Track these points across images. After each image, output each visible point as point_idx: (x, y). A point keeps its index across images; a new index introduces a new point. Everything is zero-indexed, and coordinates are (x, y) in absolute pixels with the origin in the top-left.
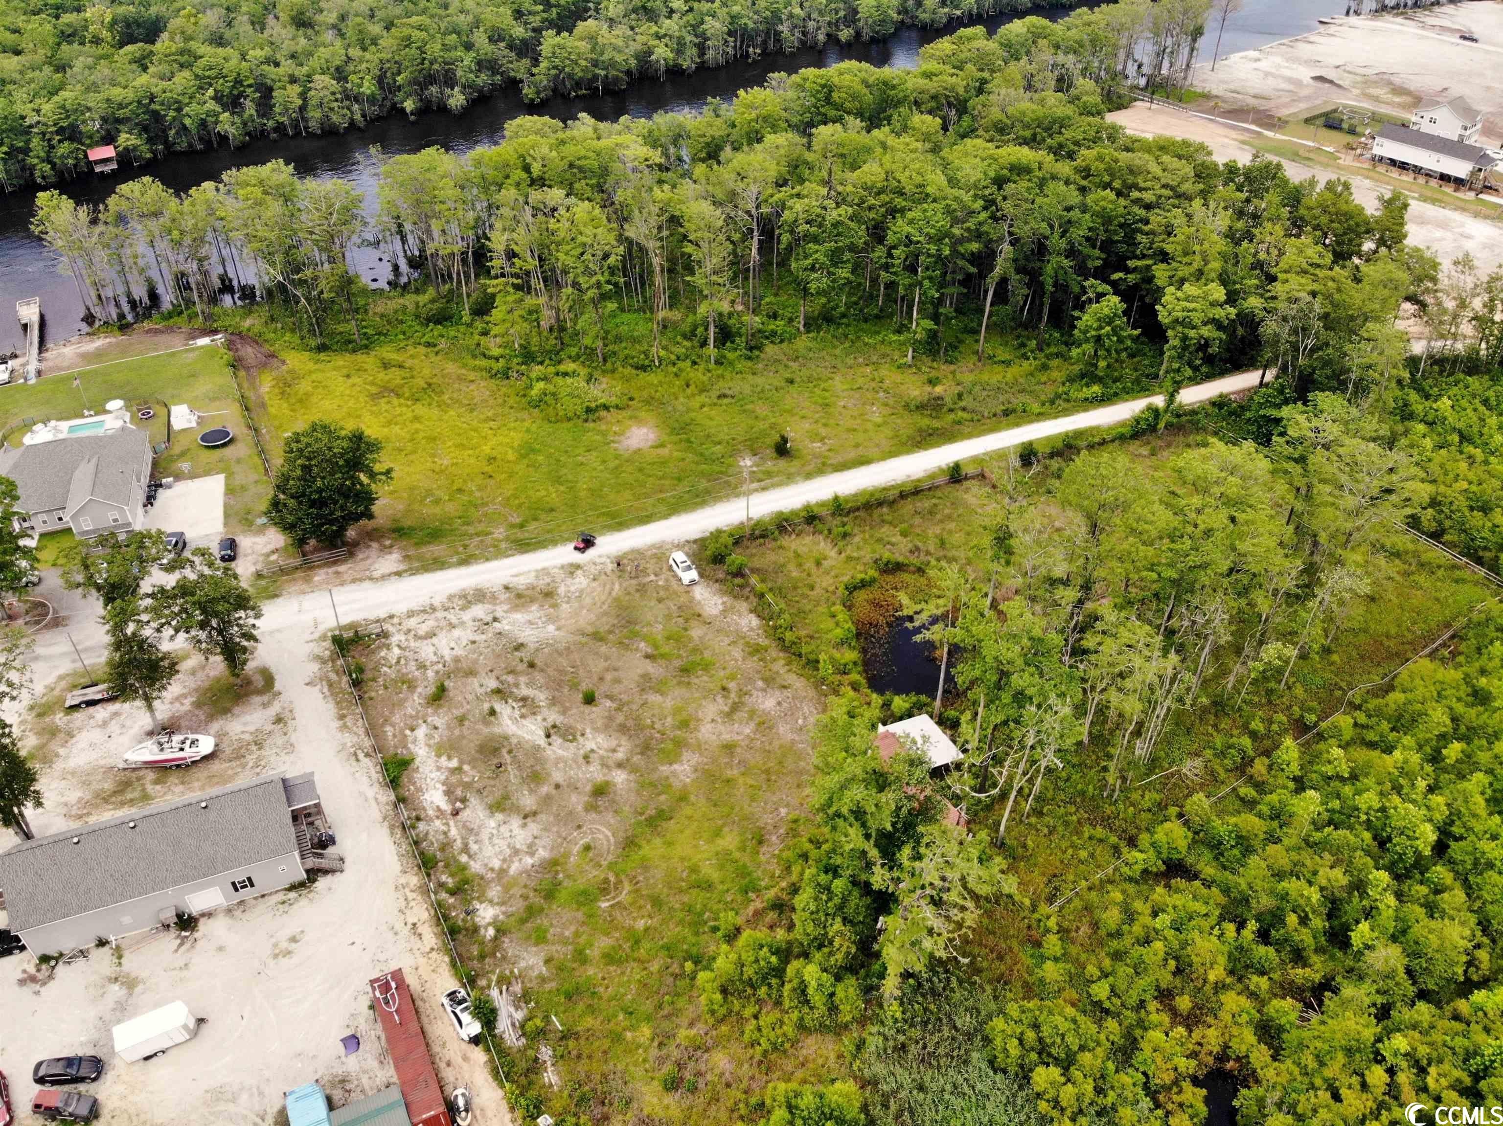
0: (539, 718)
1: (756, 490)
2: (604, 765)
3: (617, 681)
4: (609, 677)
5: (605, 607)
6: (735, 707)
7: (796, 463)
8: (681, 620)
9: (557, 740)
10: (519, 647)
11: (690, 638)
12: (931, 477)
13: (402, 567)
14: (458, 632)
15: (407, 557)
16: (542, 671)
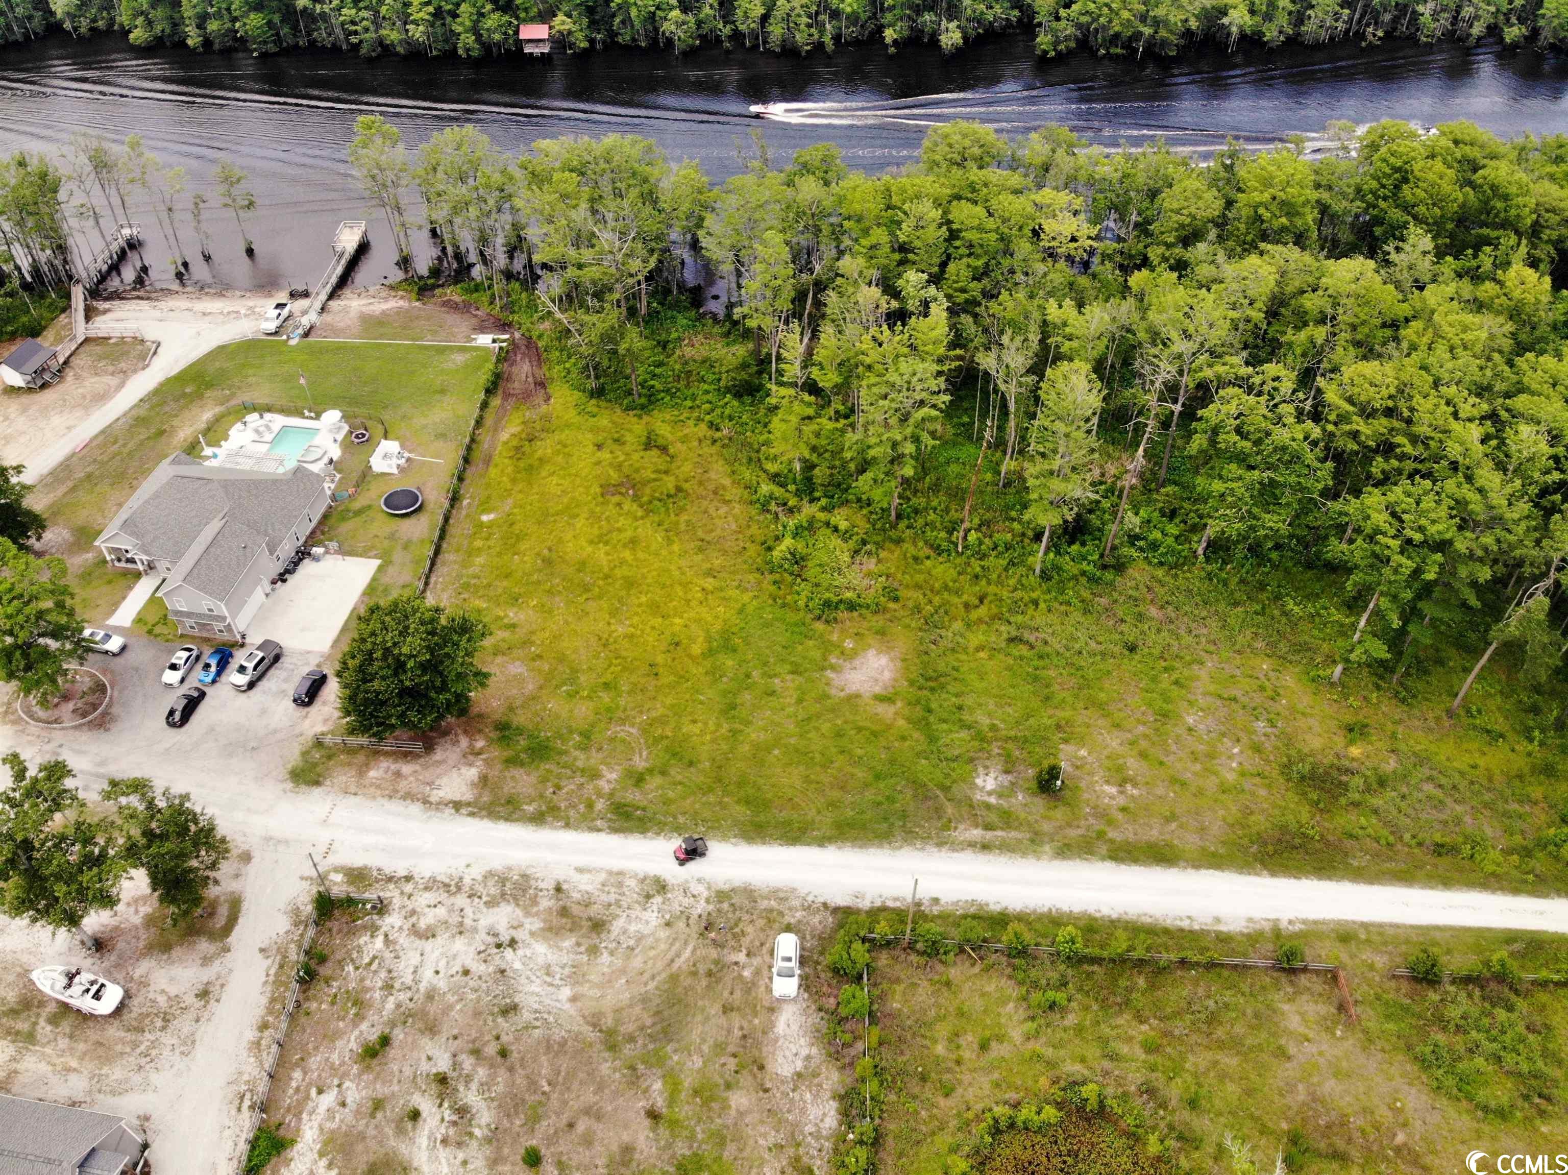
0: (460, 1156)
3: (588, 1141)
4: (581, 1127)
5: (651, 986)
7: (1060, 815)
8: (732, 1063)
10: (509, 1010)
11: (725, 1107)
12: (1253, 938)
13: (468, 796)
14: (459, 944)
15: (484, 780)
16: (511, 1070)
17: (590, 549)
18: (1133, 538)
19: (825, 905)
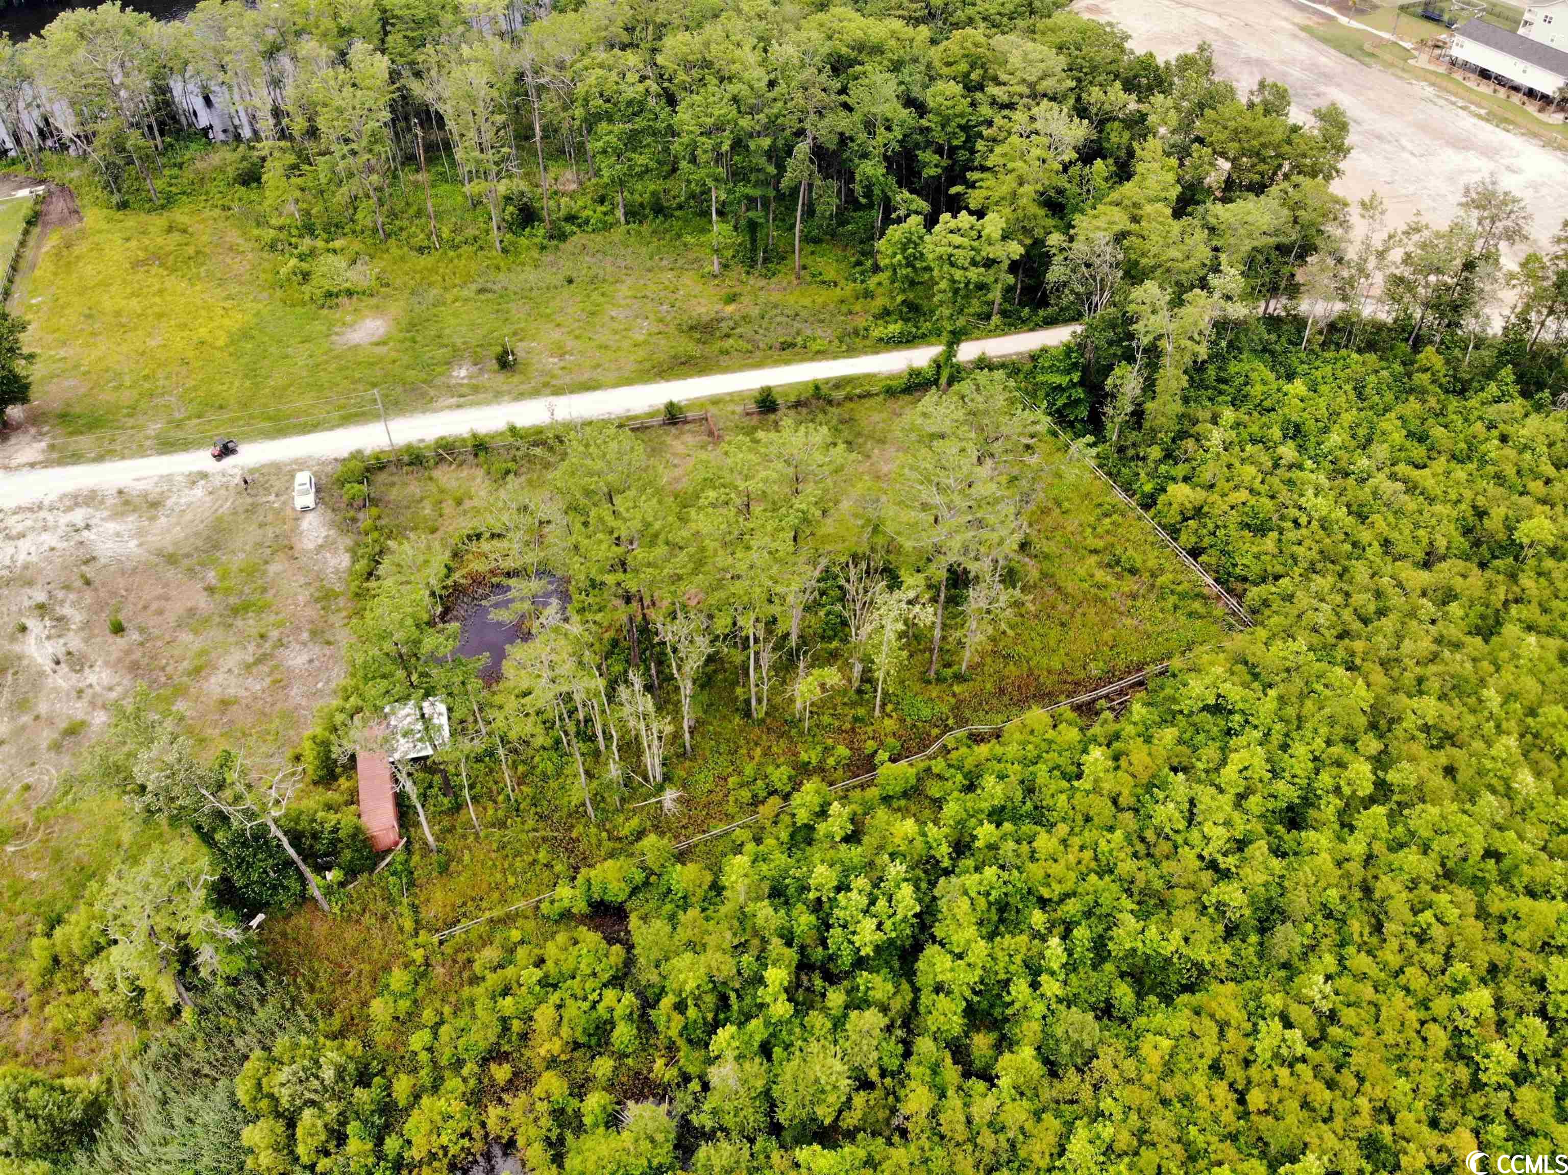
0: (62, 641)
1: (449, 407)
2: (93, 704)
3: (160, 612)
4: (154, 606)
5: (201, 526)
6: (260, 660)
7: (516, 379)
8: (268, 551)
9: (64, 668)
10: (89, 561)
11: (265, 572)
12: (651, 415)
13: (41, 458)
14: (45, 537)
15: (52, 447)
16: (96, 590)
17: (124, 302)
18: (571, 218)
19: (336, 460)
